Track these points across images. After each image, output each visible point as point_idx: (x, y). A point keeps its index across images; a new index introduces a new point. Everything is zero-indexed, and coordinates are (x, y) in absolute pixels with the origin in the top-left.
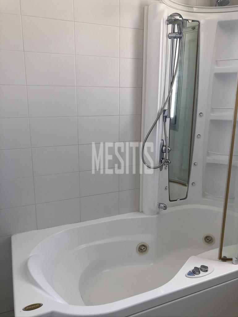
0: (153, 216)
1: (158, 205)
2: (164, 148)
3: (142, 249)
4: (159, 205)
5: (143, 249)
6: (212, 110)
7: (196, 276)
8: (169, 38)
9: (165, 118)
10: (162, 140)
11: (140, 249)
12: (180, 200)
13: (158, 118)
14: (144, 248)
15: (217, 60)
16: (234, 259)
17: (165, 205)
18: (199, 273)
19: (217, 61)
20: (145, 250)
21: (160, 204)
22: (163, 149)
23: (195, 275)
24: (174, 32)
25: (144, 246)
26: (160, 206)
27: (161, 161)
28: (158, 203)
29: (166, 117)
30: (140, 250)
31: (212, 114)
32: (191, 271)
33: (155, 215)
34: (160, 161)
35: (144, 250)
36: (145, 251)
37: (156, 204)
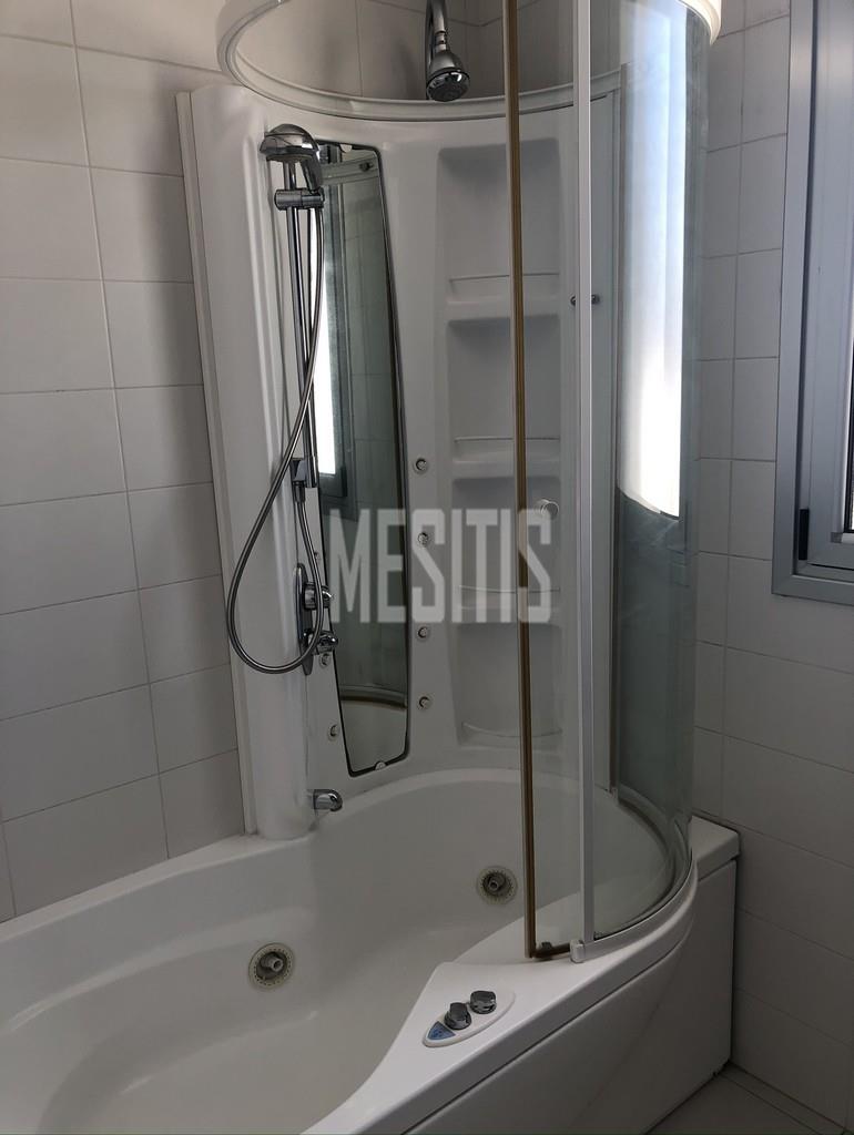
0: (297, 841)
1: (309, 797)
2: (309, 594)
3: (270, 969)
4: (315, 798)
5: (271, 966)
6: (457, 447)
7: (458, 1034)
8: (280, 209)
9: (299, 488)
10: (299, 566)
11: (262, 968)
12: (387, 764)
13: (275, 491)
14: (276, 965)
15: (453, 277)
16: (575, 946)
17: (337, 794)
18: (469, 1021)
19: (451, 281)
20: (280, 968)
21: (317, 793)
22: (307, 597)
23: (454, 1032)
24: (293, 187)
25: (274, 954)
26: (318, 800)
27: (303, 642)
28: (308, 790)
29: (302, 485)
30: (261, 972)
31: (457, 462)
32: (442, 1021)
33: (302, 836)
34: (300, 642)
35: (277, 970)
36: (281, 972)
37: (304, 798)
